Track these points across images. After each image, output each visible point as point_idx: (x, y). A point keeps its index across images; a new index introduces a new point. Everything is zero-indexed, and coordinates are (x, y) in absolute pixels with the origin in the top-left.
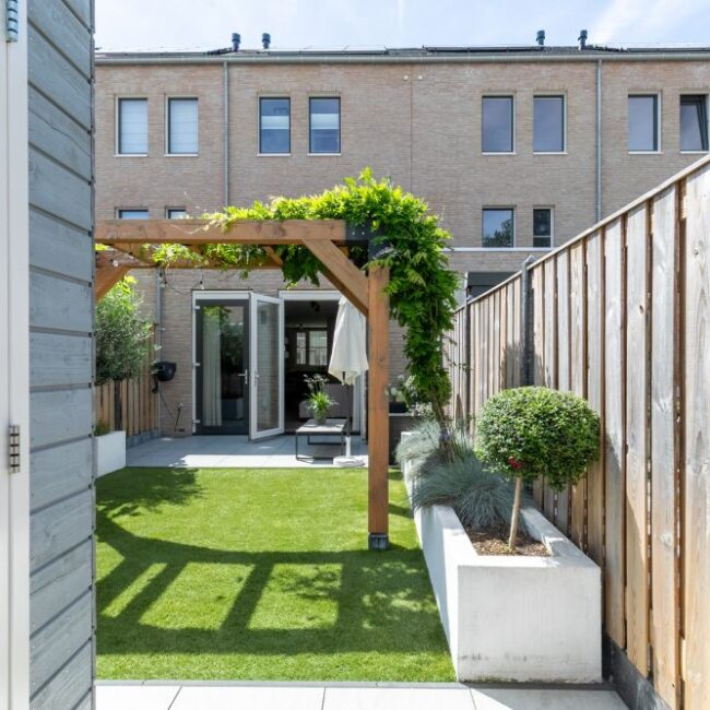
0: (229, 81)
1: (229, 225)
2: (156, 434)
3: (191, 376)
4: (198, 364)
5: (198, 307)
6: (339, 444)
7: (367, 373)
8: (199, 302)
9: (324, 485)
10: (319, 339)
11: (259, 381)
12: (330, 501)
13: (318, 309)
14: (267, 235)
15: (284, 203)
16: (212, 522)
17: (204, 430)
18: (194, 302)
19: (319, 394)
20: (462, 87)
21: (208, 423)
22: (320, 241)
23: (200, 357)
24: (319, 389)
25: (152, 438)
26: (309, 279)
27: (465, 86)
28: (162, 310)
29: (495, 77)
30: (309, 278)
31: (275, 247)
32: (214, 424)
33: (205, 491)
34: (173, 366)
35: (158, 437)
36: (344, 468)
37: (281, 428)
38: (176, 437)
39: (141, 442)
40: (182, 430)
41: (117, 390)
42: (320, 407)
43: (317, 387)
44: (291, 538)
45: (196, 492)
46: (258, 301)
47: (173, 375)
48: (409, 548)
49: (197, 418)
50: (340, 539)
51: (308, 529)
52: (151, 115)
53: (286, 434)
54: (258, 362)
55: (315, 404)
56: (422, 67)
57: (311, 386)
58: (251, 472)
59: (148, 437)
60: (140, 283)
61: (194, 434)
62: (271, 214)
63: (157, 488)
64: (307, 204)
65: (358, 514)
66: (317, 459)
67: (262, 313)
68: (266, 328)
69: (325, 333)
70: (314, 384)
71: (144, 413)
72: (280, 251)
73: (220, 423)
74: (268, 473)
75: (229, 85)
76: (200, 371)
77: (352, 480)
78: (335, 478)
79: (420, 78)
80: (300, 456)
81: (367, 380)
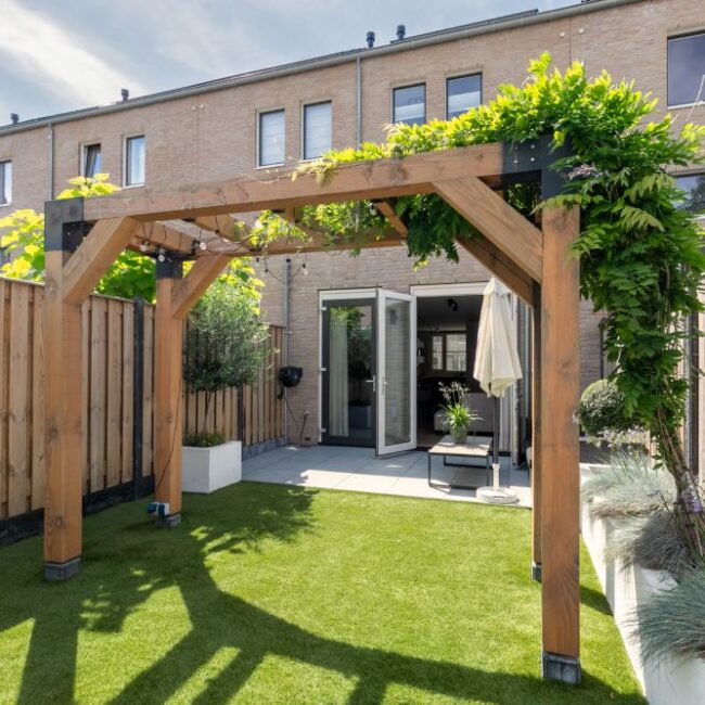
0: (361, 77)
1: (328, 173)
2: (282, 443)
3: (317, 382)
4: (324, 369)
5: (324, 309)
6: (484, 468)
7: (519, 382)
8: (325, 303)
9: (466, 531)
10: (457, 344)
11: (388, 388)
12: (474, 559)
13: (456, 308)
14: (382, 181)
15: (406, 132)
16: (313, 577)
17: (329, 440)
18: (321, 304)
19: (458, 406)
20: (638, 31)
21: (334, 432)
22: (459, 180)
23: (326, 363)
24: (457, 401)
25: (278, 445)
26: (444, 253)
27: (643, 30)
28: (289, 312)
29: (687, 9)
30: (443, 251)
31: (393, 202)
32: (341, 434)
33: (315, 524)
34: (299, 372)
35: (284, 445)
36: (491, 505)
37: (412, 444)
38: (303, 446)
39: (266, 450)
40: (307, 439)
41: (240, 395)
42: (458, 423)
43: (455, 398)
44: (415, 627)
45: (306, 524)
46: (388, 299)
47: (298, 380)
48: (620, 690)
49: (323, 427)
50: (493, 643)
51: (442, 612)
52: (288, 123)
53: (418, 449)
54: (387, 367)
55: (452, 419)
56: (584, 18)
57: (447, 396)
58: (374, 499)
59: (273, 445)
60: (268, 285)
61: (320, 444)
62: (388, 153)
63: (264, 512)
64: (441, 129)
65: (518, 593)
66: (455, 488)
67: (391, 312)
68: (397, 329)
69: (464, 336)
70: (451, 395)
71: (270, 420)
72: (401, 209)
73: (346, 433)
74: (394, 503)
75: (361, 81)
76: (326, 376)
77: (503, 525)
78: (480, 520)
79: (581, 31)
80: (434, 481)
81: (519, 390)
